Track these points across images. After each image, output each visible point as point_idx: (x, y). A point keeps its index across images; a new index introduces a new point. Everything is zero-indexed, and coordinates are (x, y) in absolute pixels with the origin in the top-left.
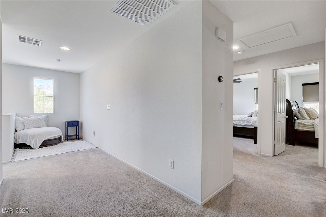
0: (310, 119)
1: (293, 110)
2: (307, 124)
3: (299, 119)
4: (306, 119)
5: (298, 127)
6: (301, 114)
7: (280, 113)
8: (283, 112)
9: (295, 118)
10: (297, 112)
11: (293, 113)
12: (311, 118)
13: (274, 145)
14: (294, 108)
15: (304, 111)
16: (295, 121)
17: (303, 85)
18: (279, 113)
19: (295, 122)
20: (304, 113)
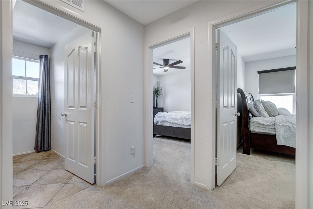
0: (269, 116)
1: (248, 104)
2: (265, 124)
3: (254, 116)
4: (264, 116)
5: (254, 128)
6: (258, 109)
7: (227, 107)
8: (232, 107)
9: (250, 115)
10: (253, 107)
11: (248, 108)
12: (271, 115)
13: (216, 166)
14: (249, 102)
15: (261, 104)
16: (250, 119)
17: (259, 72)
18: (224, 107)
19: (250, 121)
20: (261, 107)
